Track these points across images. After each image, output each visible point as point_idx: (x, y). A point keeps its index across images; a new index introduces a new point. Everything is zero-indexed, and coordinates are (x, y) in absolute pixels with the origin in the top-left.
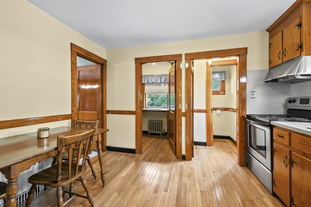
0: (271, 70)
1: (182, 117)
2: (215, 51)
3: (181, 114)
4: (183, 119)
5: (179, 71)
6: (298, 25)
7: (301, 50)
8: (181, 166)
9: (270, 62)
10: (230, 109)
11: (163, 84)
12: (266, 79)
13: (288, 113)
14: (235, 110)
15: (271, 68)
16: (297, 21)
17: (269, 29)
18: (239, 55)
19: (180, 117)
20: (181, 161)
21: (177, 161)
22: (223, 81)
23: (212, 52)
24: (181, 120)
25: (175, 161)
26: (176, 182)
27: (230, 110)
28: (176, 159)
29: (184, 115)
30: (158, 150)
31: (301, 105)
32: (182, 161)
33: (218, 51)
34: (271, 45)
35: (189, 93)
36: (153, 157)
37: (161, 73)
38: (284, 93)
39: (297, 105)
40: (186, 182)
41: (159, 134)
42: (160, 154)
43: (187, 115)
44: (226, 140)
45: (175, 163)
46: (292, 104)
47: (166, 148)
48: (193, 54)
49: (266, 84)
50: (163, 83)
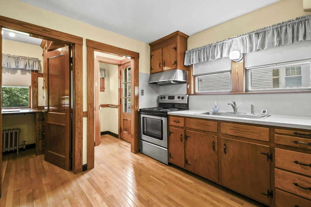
0: (151, 75)
1: (83, 118)
2: (118, 48)
3: (82, 114)
4: (85, 120)
5: (78, 59)
6: (174, 48)
7: (176, 64)
8: (88, 179)
9: (151, 69)
10: (108, 105)
11: (19, 71)
12: (149, 82)
13: (159, 106)
14: (116, 106)
15: (151, 73)
16: (174, 46)
17: (151, 44)
18: (134, 58)
19: (81, 117)
20: (82, 174)
21: (78, 177)
22: (103, 78)
23: (115, 48)
24: (81, 122)
25: (75, 179)
26: (101, 201)
27: (110, 106)
28: (74, 175)
29: (87, 114)
30: (33, 175)
31: (170, 100)
32: (84, 173)
33: (119, 49)
34: (152, 56)
35: (92, 88)
36: (33, 190)
37: (17, 54)
38: (157, 92)
39: (167, 100)
40: (111, 194)
41: (15, 151)
42: (43, 179)
43: (89, 114)
44: (106, 135)
45: (78, 180)
46: (163, 99)
47: (45, 167)
48: (96, 43)
49: (149, 85)
50: (22, 70)
